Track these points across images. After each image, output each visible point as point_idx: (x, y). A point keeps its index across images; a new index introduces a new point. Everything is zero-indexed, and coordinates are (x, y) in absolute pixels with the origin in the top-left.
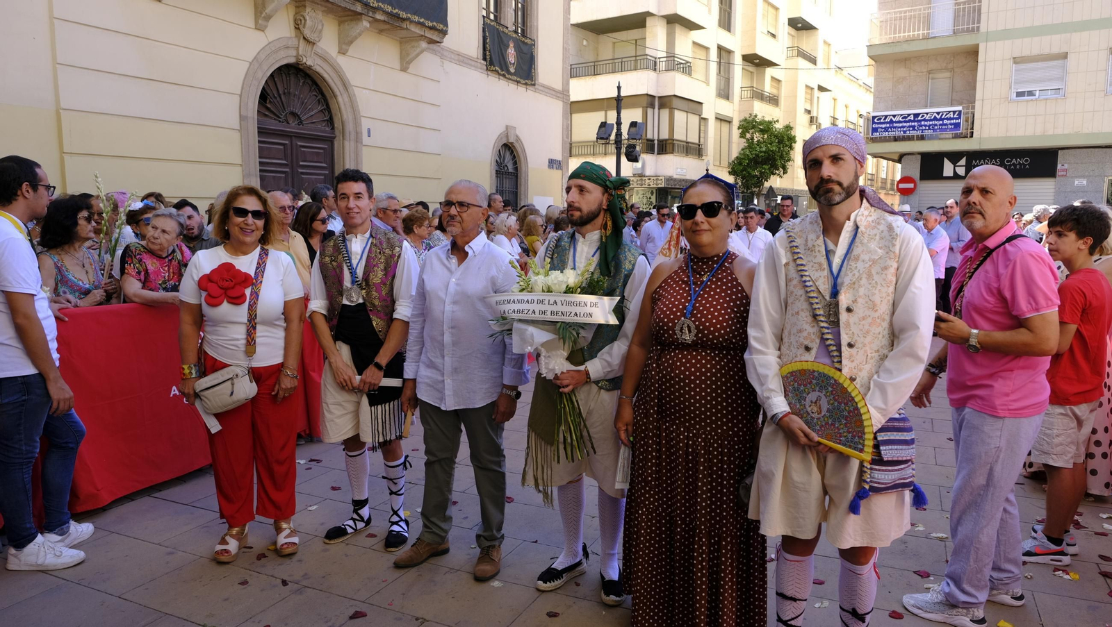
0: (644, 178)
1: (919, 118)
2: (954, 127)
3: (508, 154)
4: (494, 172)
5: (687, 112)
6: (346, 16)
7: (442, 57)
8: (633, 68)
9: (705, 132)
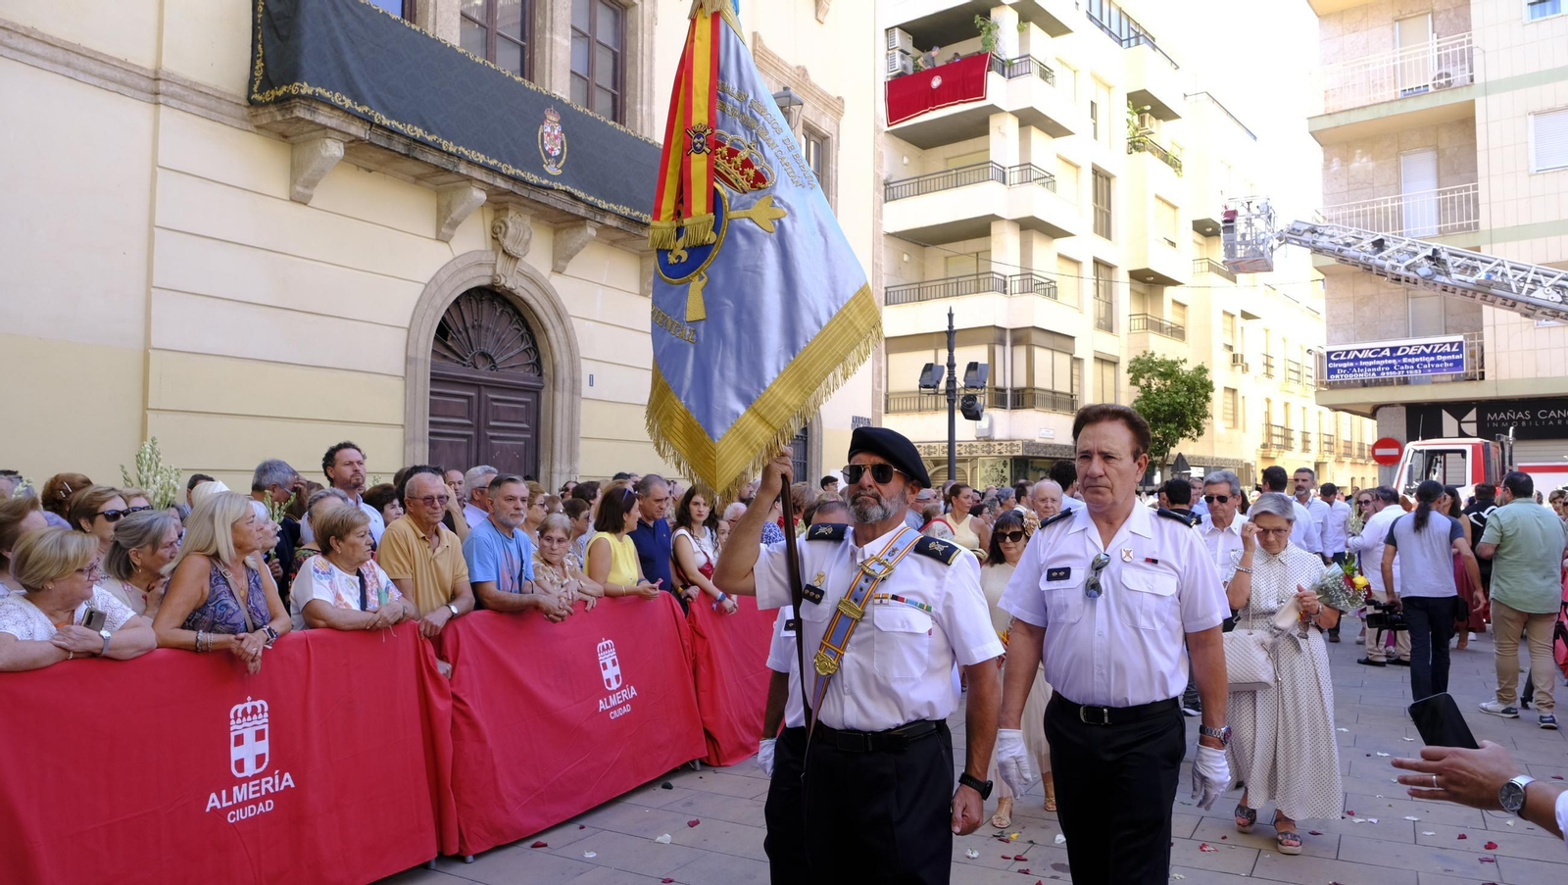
0: (992, 443)
1: (1399, 353)
2: (1454, 366)
5: (1053, 350)
6: (562, 222)
8: (973, 291)
9: (1079, 379)
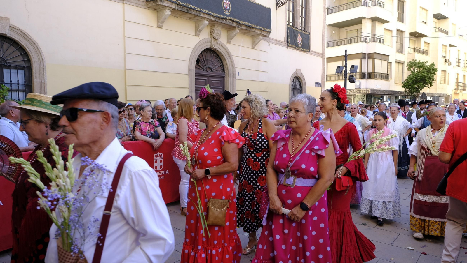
0: (360, 90)
3: (297, 81)
4: (291, 89)
5: (381, 60)
6: (230, 28)
7: (269, 42)
8: (355, 42)
9: (390, 69)
